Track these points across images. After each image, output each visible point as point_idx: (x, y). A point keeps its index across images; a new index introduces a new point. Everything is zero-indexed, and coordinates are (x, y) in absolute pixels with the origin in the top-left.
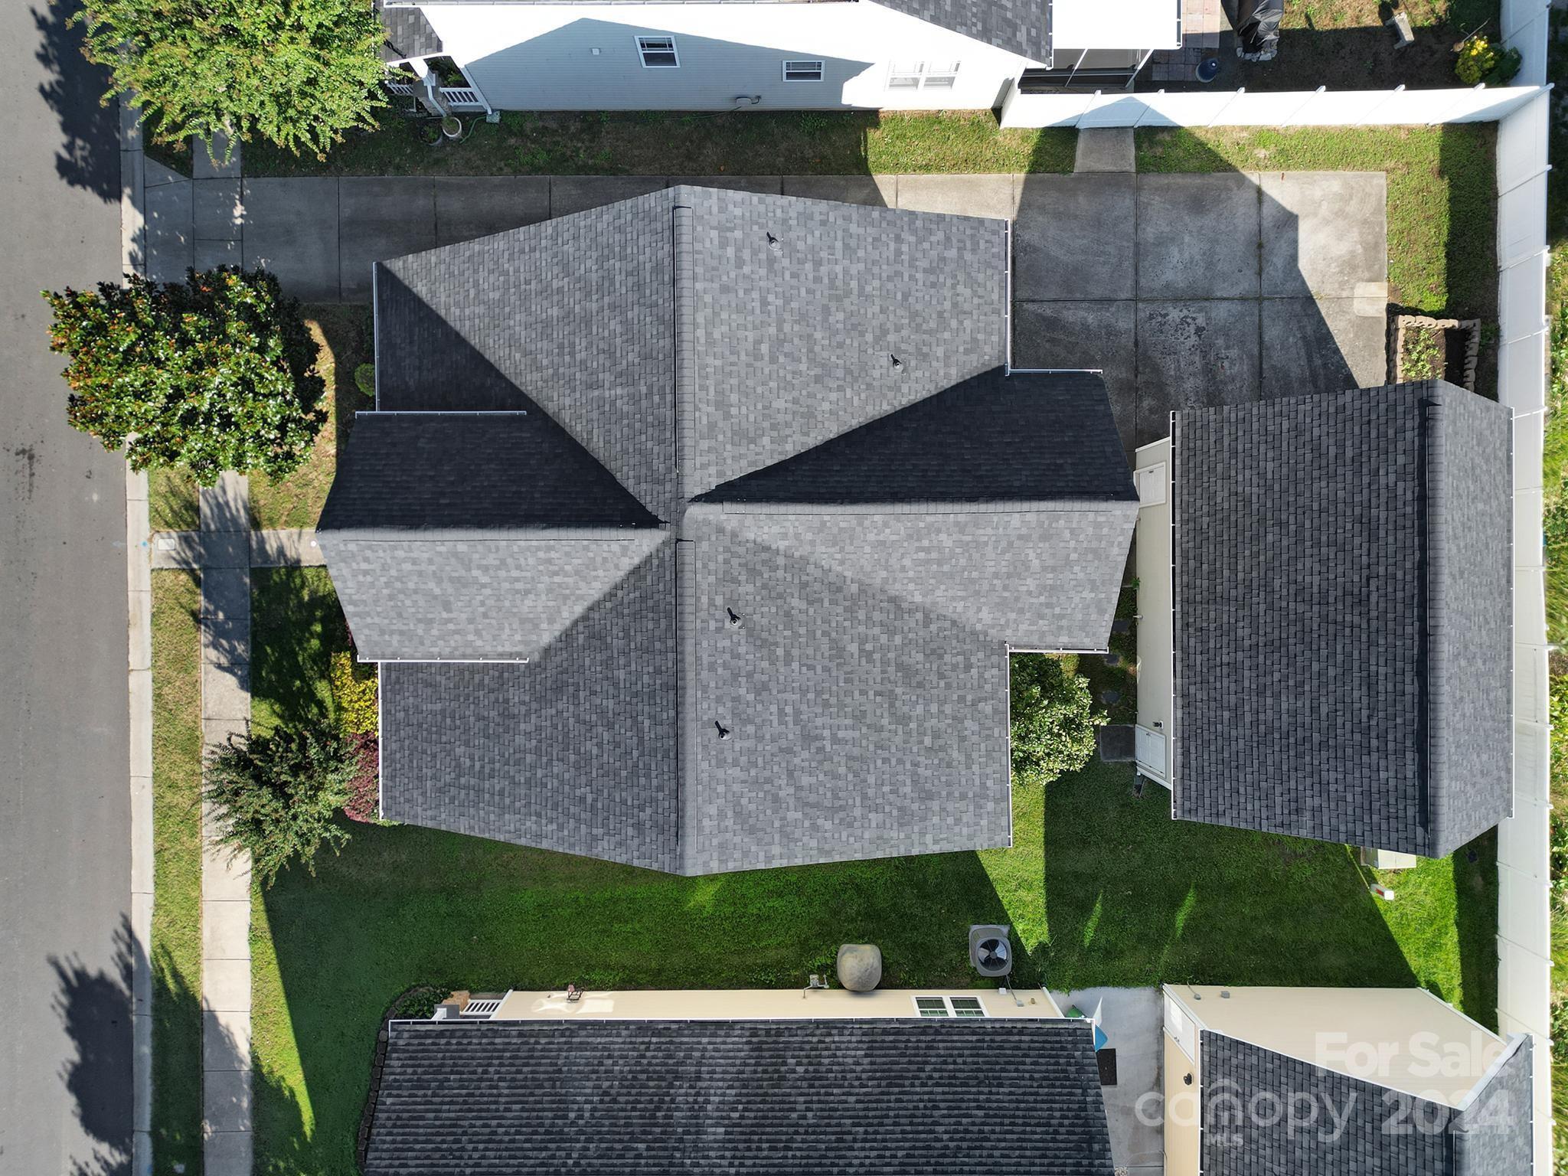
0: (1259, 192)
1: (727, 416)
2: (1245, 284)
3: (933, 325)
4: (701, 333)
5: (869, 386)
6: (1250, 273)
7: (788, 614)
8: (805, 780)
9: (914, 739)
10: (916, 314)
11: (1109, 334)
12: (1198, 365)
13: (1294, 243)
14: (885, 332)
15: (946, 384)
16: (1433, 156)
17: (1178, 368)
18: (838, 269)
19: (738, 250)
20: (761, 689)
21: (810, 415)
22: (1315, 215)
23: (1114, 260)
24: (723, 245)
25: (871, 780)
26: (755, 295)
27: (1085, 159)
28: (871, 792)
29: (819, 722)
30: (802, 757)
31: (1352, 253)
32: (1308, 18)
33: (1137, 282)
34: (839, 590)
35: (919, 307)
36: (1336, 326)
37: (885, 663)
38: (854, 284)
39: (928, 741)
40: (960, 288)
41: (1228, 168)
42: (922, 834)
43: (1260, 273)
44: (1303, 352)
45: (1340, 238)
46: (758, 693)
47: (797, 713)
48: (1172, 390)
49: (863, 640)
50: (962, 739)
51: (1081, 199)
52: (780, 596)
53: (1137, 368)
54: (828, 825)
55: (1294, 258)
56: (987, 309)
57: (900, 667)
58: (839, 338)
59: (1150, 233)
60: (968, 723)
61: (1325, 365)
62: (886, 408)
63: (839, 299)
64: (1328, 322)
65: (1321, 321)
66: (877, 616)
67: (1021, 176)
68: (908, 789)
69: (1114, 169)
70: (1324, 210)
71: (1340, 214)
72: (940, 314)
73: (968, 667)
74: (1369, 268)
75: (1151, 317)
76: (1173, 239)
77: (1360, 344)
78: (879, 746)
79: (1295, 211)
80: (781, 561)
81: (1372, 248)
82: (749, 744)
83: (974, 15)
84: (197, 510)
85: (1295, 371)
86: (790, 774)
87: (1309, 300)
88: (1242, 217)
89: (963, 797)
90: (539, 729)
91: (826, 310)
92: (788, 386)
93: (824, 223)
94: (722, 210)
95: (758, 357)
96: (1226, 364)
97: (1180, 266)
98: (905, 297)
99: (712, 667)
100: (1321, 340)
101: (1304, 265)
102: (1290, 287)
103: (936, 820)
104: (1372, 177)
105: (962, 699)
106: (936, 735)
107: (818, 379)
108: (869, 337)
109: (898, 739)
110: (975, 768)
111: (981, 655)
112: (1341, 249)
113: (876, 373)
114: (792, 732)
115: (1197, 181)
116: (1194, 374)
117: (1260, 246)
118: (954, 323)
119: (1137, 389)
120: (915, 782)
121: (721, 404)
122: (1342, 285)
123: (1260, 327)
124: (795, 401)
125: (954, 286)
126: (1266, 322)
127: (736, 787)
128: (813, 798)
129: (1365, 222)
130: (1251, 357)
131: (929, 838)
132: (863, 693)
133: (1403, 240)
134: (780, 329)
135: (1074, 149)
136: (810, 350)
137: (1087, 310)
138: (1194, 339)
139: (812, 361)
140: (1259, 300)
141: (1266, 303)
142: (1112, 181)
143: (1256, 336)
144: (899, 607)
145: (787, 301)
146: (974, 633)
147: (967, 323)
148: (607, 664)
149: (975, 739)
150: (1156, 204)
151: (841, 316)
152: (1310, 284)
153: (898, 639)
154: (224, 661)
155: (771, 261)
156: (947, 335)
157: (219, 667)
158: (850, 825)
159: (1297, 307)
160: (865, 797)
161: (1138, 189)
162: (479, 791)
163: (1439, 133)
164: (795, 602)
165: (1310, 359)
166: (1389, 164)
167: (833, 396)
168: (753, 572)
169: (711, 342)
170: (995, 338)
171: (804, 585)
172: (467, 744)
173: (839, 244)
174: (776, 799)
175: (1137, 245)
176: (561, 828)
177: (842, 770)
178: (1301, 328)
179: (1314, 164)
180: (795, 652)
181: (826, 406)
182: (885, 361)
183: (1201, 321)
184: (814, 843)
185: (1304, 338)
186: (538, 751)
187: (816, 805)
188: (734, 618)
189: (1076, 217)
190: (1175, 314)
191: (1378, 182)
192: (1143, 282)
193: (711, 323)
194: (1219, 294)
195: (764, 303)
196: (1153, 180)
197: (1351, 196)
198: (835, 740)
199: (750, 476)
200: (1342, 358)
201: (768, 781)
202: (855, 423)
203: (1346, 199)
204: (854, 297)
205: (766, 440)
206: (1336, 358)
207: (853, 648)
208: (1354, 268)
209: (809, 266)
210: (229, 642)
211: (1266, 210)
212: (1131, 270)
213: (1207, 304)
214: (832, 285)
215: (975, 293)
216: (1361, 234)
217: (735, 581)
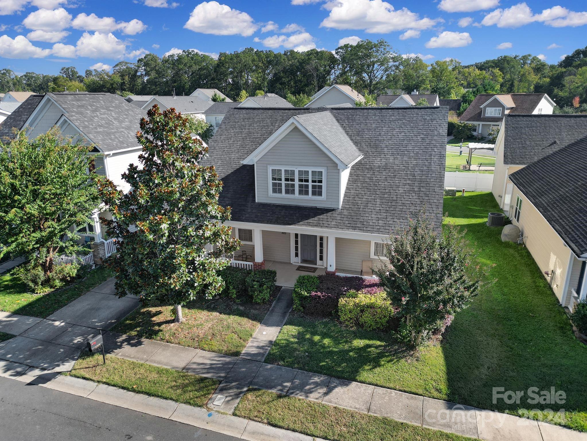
84: (203, 380)
90: (393, 154)
148: (369, 130)
154: (324, 390)
157: (326, 394)
162: (421, 181)
172: (398, 187)
176: (435, 146)
186: (403, 155)
210: (310, 384)
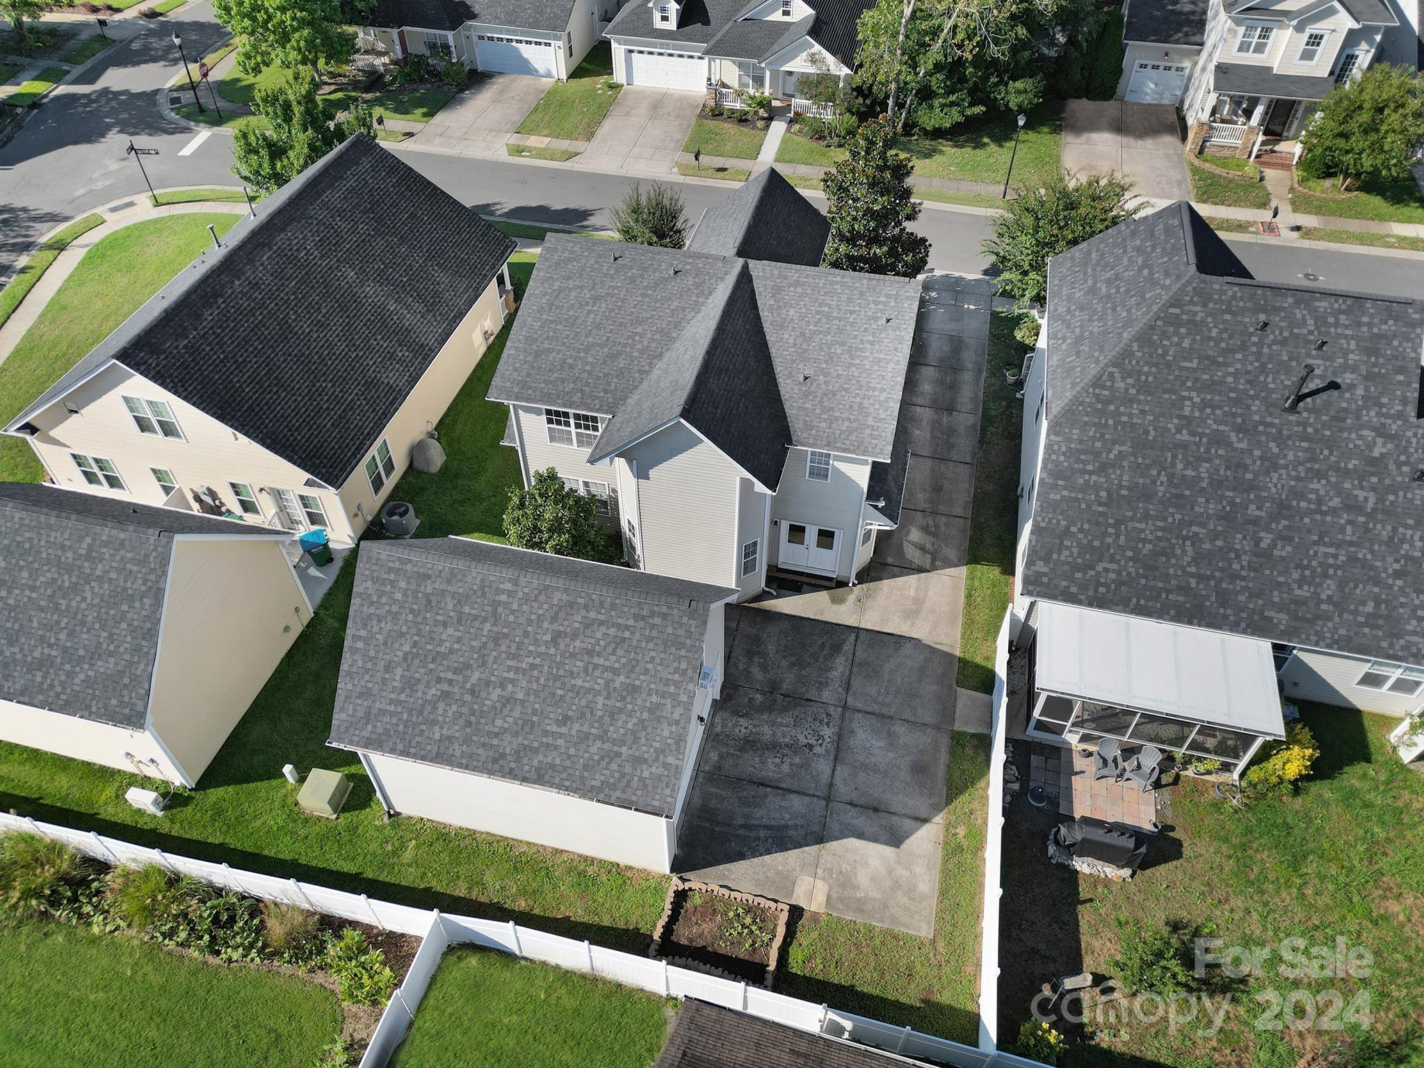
0: (925, 821)
1: (790, 285)
2: (843, 790)
3: (826, 404)
4: (839, 279)
5: (793, 361)
6: (854, 796)
7: (670, 299)
8: (573, 294)
9: (574, 353)
10: (834, 395)
11: (821, 683)
12: (782, 740)
13: (875, 840)
14: (826, 375)
15: (787, 406)
16: (945, 998)
17: (782, 725)
18: (867, 354)
19: (883, 303)
20: (632, 280)
21: (782, 327)
22: (898, 863)
23: (880, 699)
24: (887, 296)
25: (559, 327)
26: (857, 308)
27: (966, 698)
28: (553, 326)
29: (604, 305)
30: (587, 294)
31: (857, 887)
32: (1091, 900)
33: (859, 711)
34: (676, 327)
35: (838, 397)
36: (792, 858)
37: (625, 346)
38: (857, 361)
39: (570, 361)
40: (847, 423)
41: (949, 800)
42: (517, 349)
43: (851, 804)
44: (774, 823)
45: (873, 879)
46: (630, 278)
47: (612, 295)
48: (765, 717)
49: (642, 335)
50: (563, 381)
51: (934, 687)
52: (681, 296)
53: (788, 696)
54: (544, 301)
55: (860, 836)
56: (831, 439)
57: (619, 353)
58: (825, 349)
59: (899, 729)
60: (571, 385)
61: (758, 839)
62: (778, 368)
63: (849, 351)
64: (796, 851)
65: (798, 846)
66: (654, 345)
67: (958, 653)
68: (546, 345)
69: (957, 715)
70: (902, 872)
71: (896, 886)
72: (832, 409)
73: (606, 391)
74: (841, 900)
75: (828, 715)
76: (892, 744)
77: (771, 874)
78: (577, 334)
79: (902, 847)
80: (701, 300)
81: (860, 909)
82: (605, 270)
83: (1050, 520)
85: (758, 813)
86: (581, 287)
87: (820, 840)
88: (905, 800)
89: (528, 375)
91: (843, 344)
92: (801, 318)
93: (896, 349)
94: (908, 298)
95: (821, 305)
96: (777, 760)
97: (868, 745)
98: (846, 390)
99: (652, 259)
100: (781, 840)
101: (853, 842)
102: (835, 826)
103: (522, 357)
104: (929, 924)
105: (587, 384)
106: (571, 367)
107: (803, 334)
108: (824, 366)
109: (577, 345)
110: (543, 385)
111: (611, 400)
112: (863, 879)
113: (801, 366)
114: (602, 292)
115: (941, 772)
116: (774, 735)
117: (876, 810)
118: (825, 416)
119: (772, 693)
120: (548, 350)
121: (797, 283)
122: (829, 871)
123: (803, 794)
124: (792, 320)
125: (849, 419)
126: (807, 800)
127: (584, 261)
128: (562, 296)
129: (886, 906)
130: (779, 780)
131: (513, 352)
132: (611, 331)
133: (862, 938)
134: (835, 318)
135: (976, 689)
136: (820, 332)
137: (843, 673)
138: (805, 741)
139: (815, 333)
140: (828, 799)
141: (824, 803)
142: (947, 711)
143: (796, 789)
144: (655, 357)
145: (852, 325)
146: (626, 398)
147: (824, 424)
149: (561, 388)
150: (924, 739)
151: (839, 351)
152: (835, 843)
153: (636, 354)
155: (876, 319)
156: (818, 411)
158: (539, 311)
159: (815, 828)
160: (552, 322)
161: (938, 729)
163: (970, 1007)
164: (675, 303)
165: (766, 827)
166: (941, 945)
167: (791, 341)
168: (698, 286)
169: (833, 283)
170: (811, 441)
171: (684, 309)
173: (882, 356)
174: (569, 278)
175: (891, 718)
177: (571, 313)
178: (796, 827)
179: (946, 873)
180: (647, 299)
181: (786, 336)
182: (807, 373)
183: (817, 750)
184: (537, 292)
185: (786, 827)
187: (557, 297)
188: (676, 273)
189: (920, 681)
190: (827, 732)
191: (924, 930)
192: (860, 715)
193: (844, 284)
194: (838, 768)
195: (852, 312)
196: (945, 742)
197: (913, 899)
198: (590, 312)
199: (753, 291)
200: (761, 855)
201: (581, 276)
202: (773, 351)
203: (910, 892)
204: (849, 360)
205: (772, 302)
206: (762, 850)
207: (639, 330)
208: (843, 886)
209: (871, 338)
211: (908, 823)
212: (870, 709)
213: (832, 757)
214: (857, 349)
215: (843, 432)
216: (875, 899)
217: (697, 275)
